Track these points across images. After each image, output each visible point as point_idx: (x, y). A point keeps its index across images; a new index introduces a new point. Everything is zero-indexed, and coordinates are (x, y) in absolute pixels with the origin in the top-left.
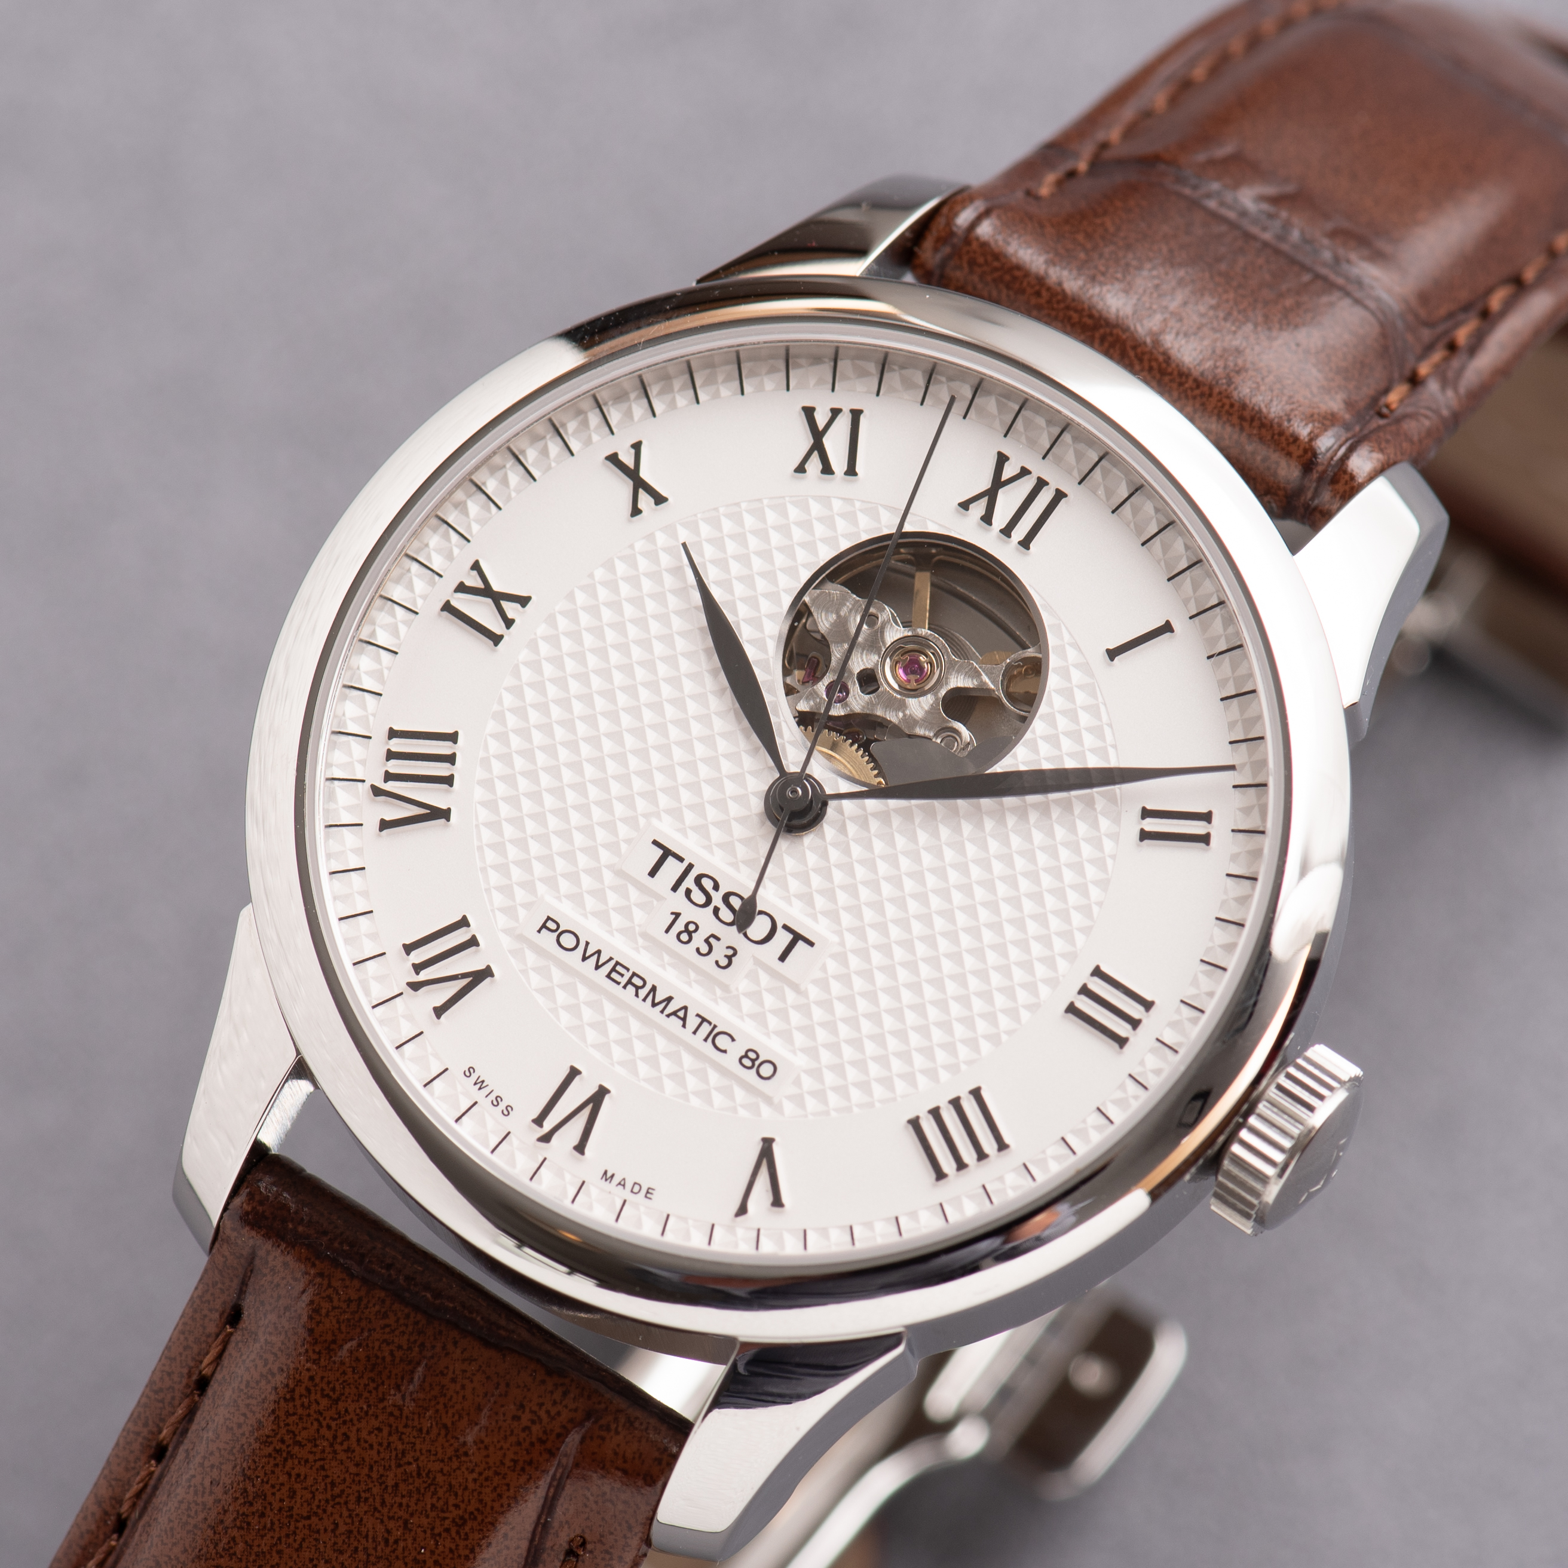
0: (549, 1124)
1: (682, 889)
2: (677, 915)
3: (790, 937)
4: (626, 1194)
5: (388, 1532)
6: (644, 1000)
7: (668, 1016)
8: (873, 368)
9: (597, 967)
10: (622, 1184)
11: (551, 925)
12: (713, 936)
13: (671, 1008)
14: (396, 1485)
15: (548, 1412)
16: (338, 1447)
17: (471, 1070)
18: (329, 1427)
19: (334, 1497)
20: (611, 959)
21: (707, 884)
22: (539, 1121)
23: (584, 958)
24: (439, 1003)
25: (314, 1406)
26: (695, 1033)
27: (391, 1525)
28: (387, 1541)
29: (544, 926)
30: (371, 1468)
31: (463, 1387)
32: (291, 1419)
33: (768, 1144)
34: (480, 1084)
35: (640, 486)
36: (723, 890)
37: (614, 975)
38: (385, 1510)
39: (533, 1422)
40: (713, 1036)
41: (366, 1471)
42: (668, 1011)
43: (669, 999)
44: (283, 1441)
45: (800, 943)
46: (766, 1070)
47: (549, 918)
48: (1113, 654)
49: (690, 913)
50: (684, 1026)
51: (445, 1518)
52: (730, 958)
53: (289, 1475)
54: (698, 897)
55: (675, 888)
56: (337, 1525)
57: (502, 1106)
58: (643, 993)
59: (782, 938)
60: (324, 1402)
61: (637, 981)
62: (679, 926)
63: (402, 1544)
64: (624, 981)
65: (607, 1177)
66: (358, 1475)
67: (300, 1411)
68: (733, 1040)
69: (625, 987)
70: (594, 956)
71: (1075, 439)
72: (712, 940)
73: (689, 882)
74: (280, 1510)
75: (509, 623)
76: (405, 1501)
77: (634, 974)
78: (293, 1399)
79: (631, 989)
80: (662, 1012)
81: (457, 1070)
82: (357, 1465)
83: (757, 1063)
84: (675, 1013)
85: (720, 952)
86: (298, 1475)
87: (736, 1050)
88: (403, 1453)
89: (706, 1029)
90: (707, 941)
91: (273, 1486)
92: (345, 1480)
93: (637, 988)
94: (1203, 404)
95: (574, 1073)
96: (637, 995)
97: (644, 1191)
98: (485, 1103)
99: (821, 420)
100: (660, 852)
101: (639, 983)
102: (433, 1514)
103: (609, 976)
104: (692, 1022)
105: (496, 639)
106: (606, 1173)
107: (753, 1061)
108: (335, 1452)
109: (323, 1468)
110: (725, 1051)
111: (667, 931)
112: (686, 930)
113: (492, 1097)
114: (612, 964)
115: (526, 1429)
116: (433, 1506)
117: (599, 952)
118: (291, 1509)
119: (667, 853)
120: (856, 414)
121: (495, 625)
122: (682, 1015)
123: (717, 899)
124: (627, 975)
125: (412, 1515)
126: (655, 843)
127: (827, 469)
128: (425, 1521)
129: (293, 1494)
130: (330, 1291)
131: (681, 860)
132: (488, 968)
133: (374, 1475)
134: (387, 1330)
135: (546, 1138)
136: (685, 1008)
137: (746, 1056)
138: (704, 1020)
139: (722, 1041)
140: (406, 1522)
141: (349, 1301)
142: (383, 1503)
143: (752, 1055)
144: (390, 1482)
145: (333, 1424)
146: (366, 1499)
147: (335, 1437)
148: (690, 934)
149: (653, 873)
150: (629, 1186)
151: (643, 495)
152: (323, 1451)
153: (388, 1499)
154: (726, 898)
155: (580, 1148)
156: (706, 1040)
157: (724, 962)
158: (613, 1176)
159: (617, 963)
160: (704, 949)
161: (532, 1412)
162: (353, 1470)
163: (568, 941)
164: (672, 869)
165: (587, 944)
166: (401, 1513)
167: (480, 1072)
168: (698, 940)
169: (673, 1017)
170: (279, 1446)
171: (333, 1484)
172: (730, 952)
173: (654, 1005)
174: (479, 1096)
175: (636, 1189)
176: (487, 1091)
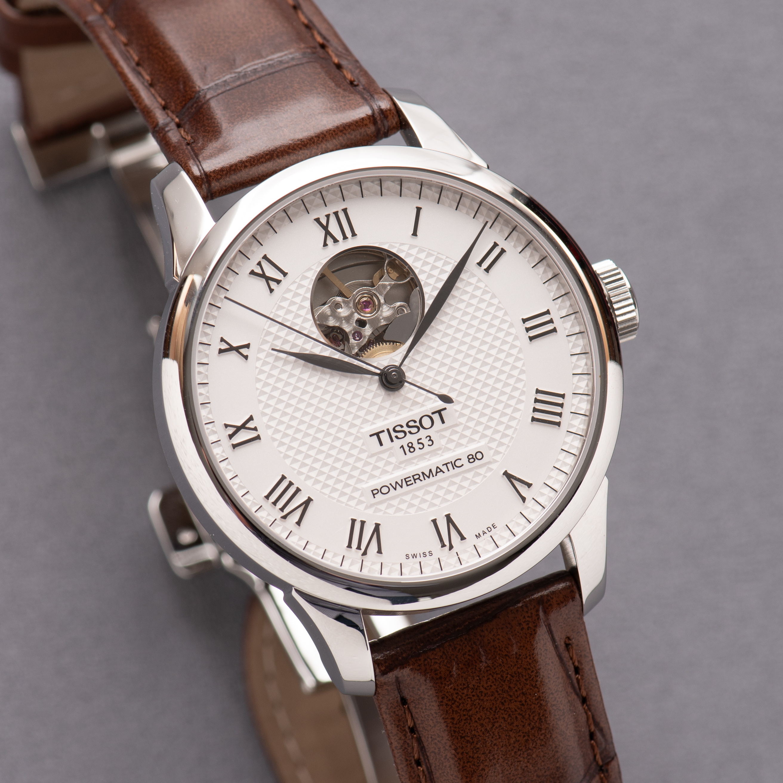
0: (447, 543)
1: (394, 438)
2: (402, 447)
3: (437, 414)
4: (489, 534)
5: (521, 702)
6: (425, 479)
7: (436, 475)
8: (252, 240)
9: (401, 487)
10: (484, 533)
11: (375, 492)
12: (418, 440)
13: (434, 472)
14: (509, 687)
15: (528, 617)
16: (481, 698)
17: (407, 556)
18: (473, 696)
19: (495, 712)
20: (402, 480)
21: (398, 428)
22: (443, 545)
23: (395, 489)
24: (377, 550)
25: (463, 696)
26: (448, 470)
27: (519, 699)
28: (523, 705)
29: (374, 495)
30: (497, 691)
31: (499, 639)
32: (460, 707)
33: (506, 474)
34: (414, 556)
35: (237, 349)
36: (404, 425)
37: (408, 483)
38: (514, 697)
39: (528, 624)
40: (454, 465)
41: (496, 694)
42: (434, 474)
43: (430, 471)
44: (464, 715)
45: (442, 412)
46: (479, 456)
47: (372, 491)
48: (415, 234)
49: (404, 442)
50: (444, 472)
51: (533, 679)
52: (430, 440)
53: (476, 722)
54: (401, 435)
55: (392, 441)
56: (504, 718)
57: (427, 554)
58: (422, 478)
59: (436, 417)
60: (465, 691)
61: (416, 477)
62: (407, 449)
63: (528, 700)
64: (413, 481)
65: (478, 536)
66: (495, 698)
67: (461, 702)
68: (460, 459)
69: (415, 483)
70: (396, 485)
71: (327, 191)
72: (420, 441)
73: (393, 434)
74: (483, 733)
75: (255, 429)
76: (516, 688)
77: (413, 476)
78: (455, 701)
79: (417, 481)
80: (433, 476)
81: (404, 560)
82: (492, 695)
83: (474, 457)
84: (437, 472)
85: (426, 442)
86: (479, 718)
87: (465, 461)
88: (502, 676)
90: (419, 443)
91: (475, 730)
92: (493, 704)
93: (419, 478)
94: (326, 140)
95: (434, 521)
96: (421, 481)
97: (492, 527)
98: (422, 559)
99: (259, 271)
100: (375, 436)
102: (528, 682)
103: (407, 485)
104: (444, 468)
105: (258, 438)
106: (476, 536)
107: (473, 458)
108: (482, 700)
109: (483, 708)
110: (463, 465)
111: (405, 454)
112: (410, 447)
113: (422, 555)
114: (404, 481)
115: (528, 628)
116: (526, 680)
117: (396, 482)
118: (486, 729)
119: (377, 434)
120: (265, 257)
121: (253, 434)
122: (439, 470)
123: (406, 429)
124: (412, 479)
125: (522, 689)
126: (371, 436)
127: (278, 282)
128: (528, 686)
129: (482, 725)
130: (433, 661)
131: (383, 431)
132: (376, 524)
133: (500, 692)
134: (461, 651)
135: (451, 547)
136: (437, 467)
137: (469, 459)
138: (446, 464)
139: (458, 463)
140: (523, 693)
141: (441, 657)
142: (511, 696)
143: (470, 457)
144: (507, 688)
145: (474, 693)
146: (505, 701)
147: (478, 696)
149: (381, 444)
150: (487, 531)
151: (242, 351)
152: (479, 704)
153: (511, 694)
154: (408, 426)
155: (463, 538)
156: (454, 469)
157: (430, 443)
158: (479, 534)
159: (405, 479)
160: (421, 446)
161: (524, 622)
162: (493, 698)
163: (385, 490)
164: (384, 437)
165: (391, 484)
166: (519, 693)
167: (410, 553)
168: (416, 445)
169: (438, 474)
170: (464, 718)
171: (491, 709)
172: (428, 438)
173: (429, 477)
174: (418, 559)
175: (489, 529)
176: (418, 556)
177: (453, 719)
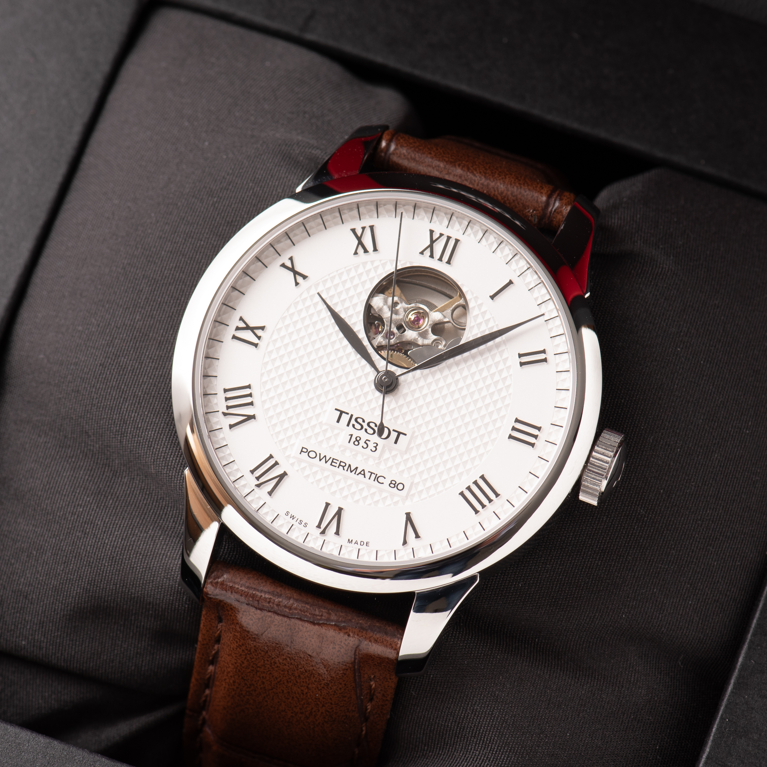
0: (323, 526)
1: (351, 425)
2: (352, 435)
3: (397, 434)
4: (359, 546)
5: (302, 691)
6: (347, 471)
7: (358, 475)
8: (373, 208)
9: (326, 462)
10: (356, 543)
11: (304, 450)
12: (367, 440)
13: (358, 471)
16: (273, 666)
17: (287, 513)
20: (330, 458)
21: (360, 421)
22: (319, 526)
23: (320, 460)
24: (269, 490)
26: (369, 479)
27: (302, 688)
28: (303, 694)
29: (302, 451)
30: (288, 671)
32: (253, 660)
33: (408, 515)
34: (293, 517)
35: (296, 273)
36: (366, 422)
37: (333, 464)
38: (298, 684)
40: (377, 478)
42: (357, 473)
43: (357, 468)
45: (401, 435)
46: (400, 487)
47: (303, 448)
48: (492, 297)
49: (356, 433)
50: (365, 477)
51: (321, 684)
52: (376, 447)
54: (358, 426)
55: (348, 425)
57: (303, 524)
58: (346, 468)
59: (394, 435)
61: (342, 464)
62: (353, 439)
63: (308, 694)
64: (337, 465)
65: (350, 541)
66: (284, 674)
68: (385, 478)
69: (338, 467)
70: (323, 458)
71: (457, 218)
72: (367, 442)
73: (353, 422)
75: (259, 338)
76: (304, 680)
77: (341, 462)
79: (341, 468)
80: (355, 473)
81: (282, 514)
82: (283, 671)
83: (396, 485)
84: (360, 473)
85: (371, 446)
87: (387, 482)
89: (373, 476)
90: (365, 442)
92: (280, 676)
93: (343, 467)
95: (327, 505)
96: (344, 469)
97: (365, 544)
98: (296, 524)
99: (359, 233)
100: (339, 412)
101: (344, 464)
102: (316, 683)
103: (331, 465)
104: (368, 475)
105: (256, 345)
106: (349, 540)
107: (394, 484)
108: (273, 668)
109: (271, 673)
110: (383, 483)
111: (349, 442)
112: (357, 440)
113: (298, 521)
114: (331, 460)
116: (315, 680)
117: (325, 456)
119: (342, 412)
120: (372, 227)
121: (255, 340)
122: (363, 473)
123: (365, 426)
124: (338, 463)
125: (309, 684)
126: (336, 409)
127: (366, 251)
128: (314, 686)
131: (348, 414)
132: (285, 472)
133: (290, 673)
135: (323, 532)
136: (364, 470)
137: (391, 483)
138: (372, 473)
139: (380, 480)
140: (307, 687)
142: (297, 682)
143: (394, 482)
146: (290, 682)
148: (358, 441)
149: (338, 421)
150: (359, 543)
151: (298, 277)
152: (269, 668)
153: (298, 681)
154: (368, 424)
155: (337, 533)
156: (374, 480)
157: (374, 449)
158: (352, 541)
159: (333, 459)
160: (365, 446)
162: (282, 673)
163: (312, 455)
164: (345, 418)
165: (320, 454)
166: (304, 684)
167: (292, 513)
168: (362, 443)
169: (360, 475)
172: (375, 445)
173: (351, 472)
174: (293, 522)
175: (362, 543)
176: (296, 519)
177: (243, 663)
